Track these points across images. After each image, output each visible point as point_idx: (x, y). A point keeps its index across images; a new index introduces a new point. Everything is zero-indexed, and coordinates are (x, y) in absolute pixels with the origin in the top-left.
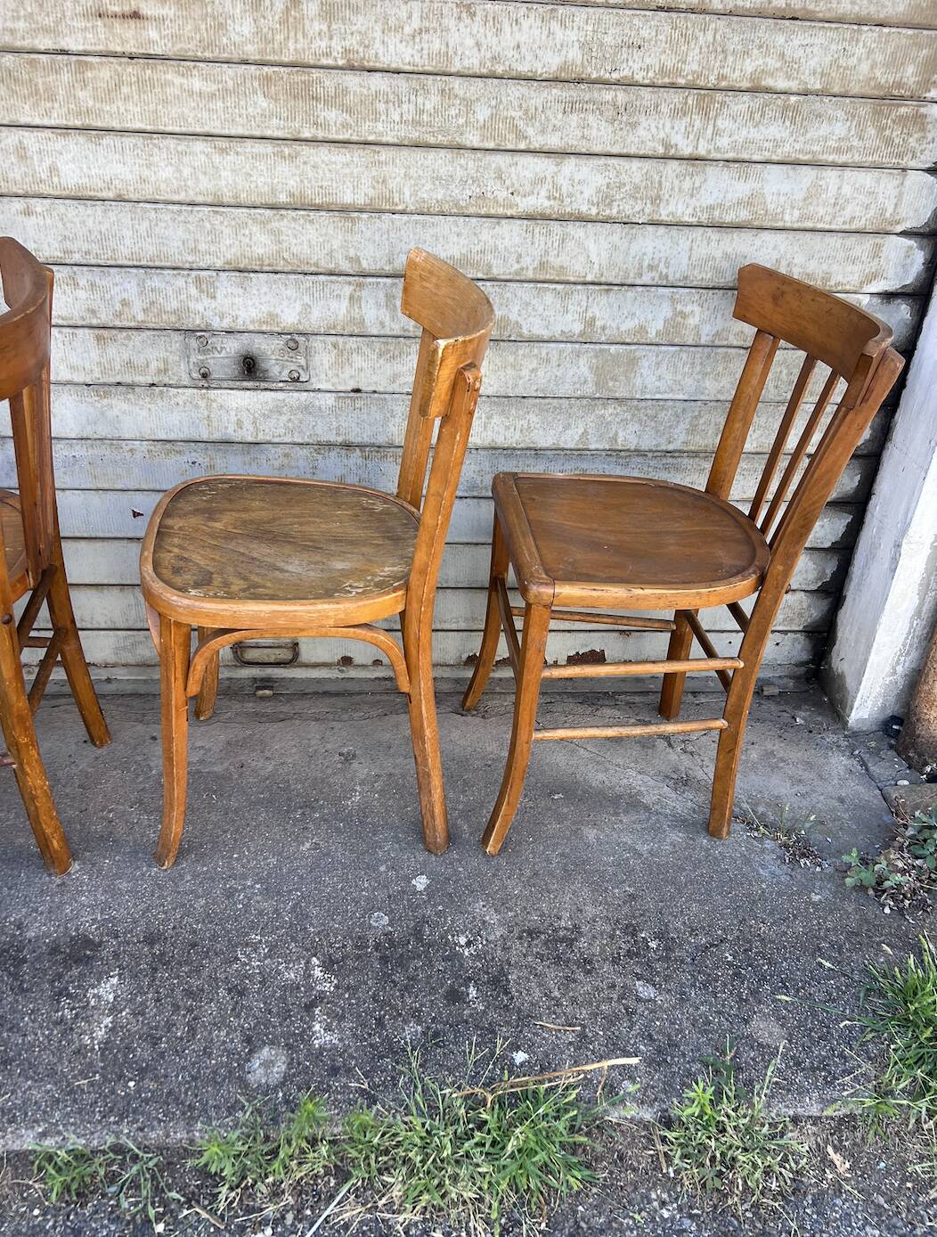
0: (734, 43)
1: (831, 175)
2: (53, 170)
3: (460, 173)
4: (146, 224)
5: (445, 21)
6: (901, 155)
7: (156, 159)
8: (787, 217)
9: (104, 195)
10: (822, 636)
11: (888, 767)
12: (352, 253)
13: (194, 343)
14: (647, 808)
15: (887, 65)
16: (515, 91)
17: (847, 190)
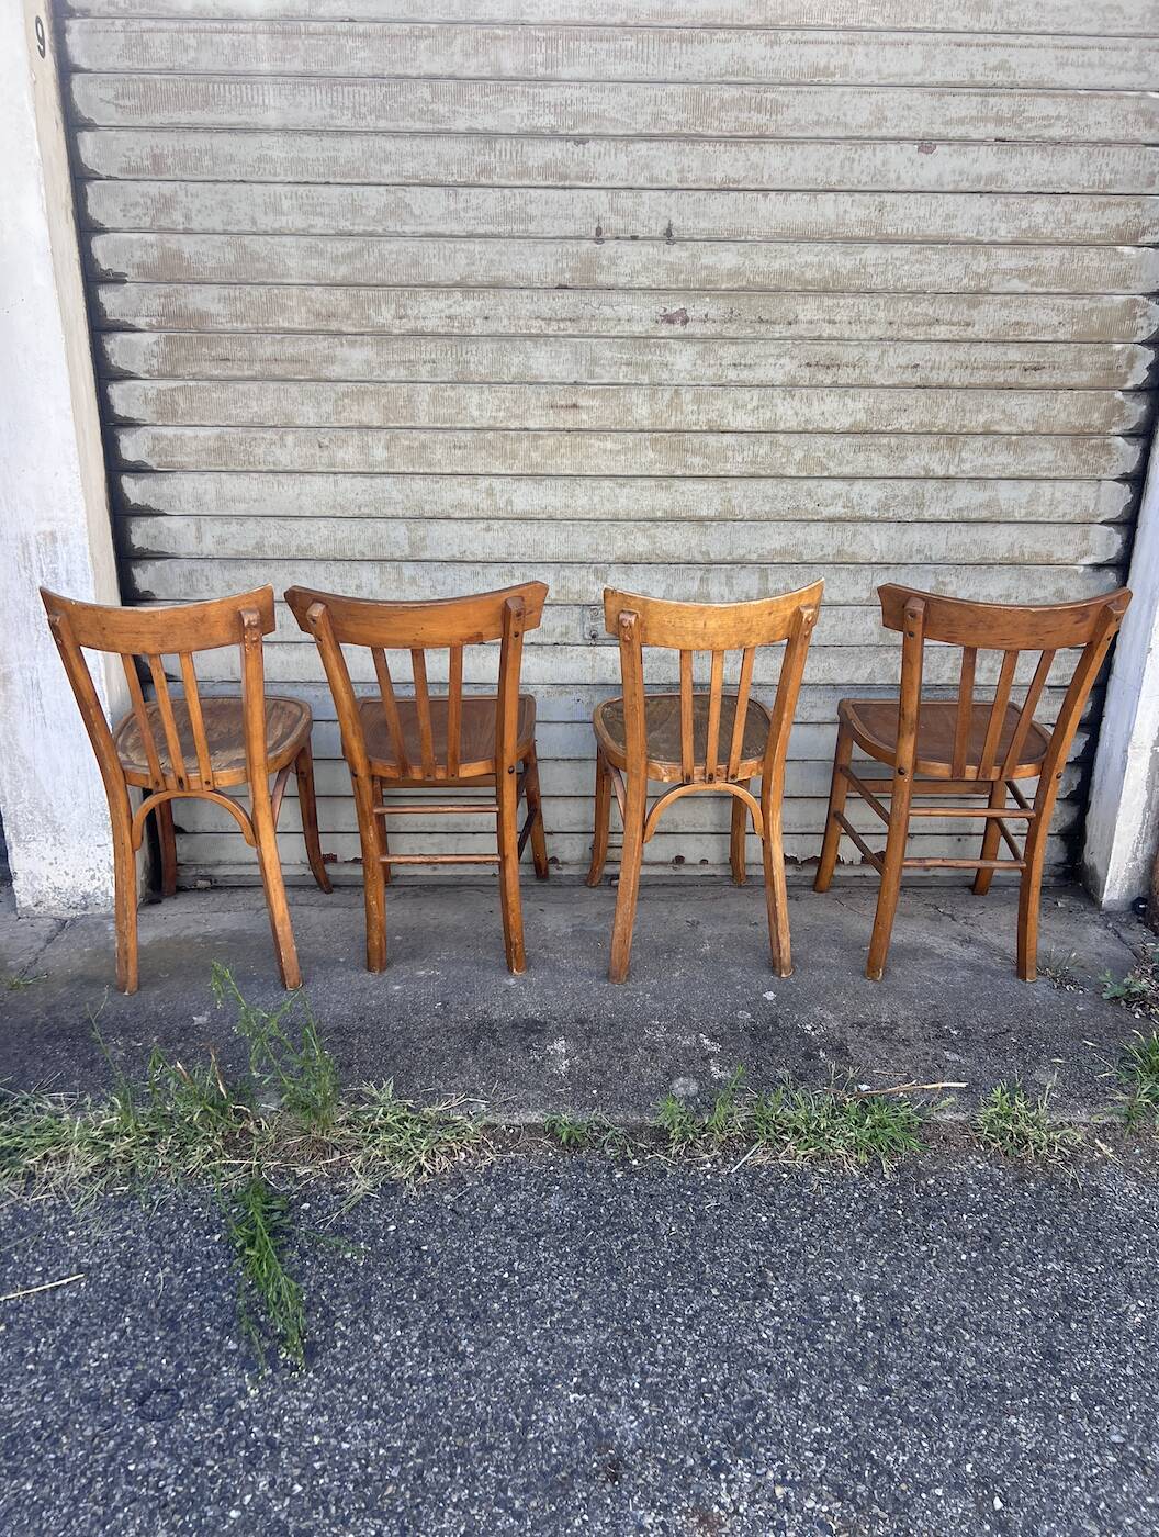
0: (970, 405)
1: (1046, 485)
2: (509, 502)
3: (782, 493)
4: (565, 534)
5: (774, 401)
6: (1096, 471)
8: (1016, 514)
9: (540, 517)
10: (1074, 837)
11: (1138, 935)
12: (704, 548)
13: (588, 614)
14: (939, 956)
15: (1078, 414)
16: (821, 441)
17: (1058, 495)
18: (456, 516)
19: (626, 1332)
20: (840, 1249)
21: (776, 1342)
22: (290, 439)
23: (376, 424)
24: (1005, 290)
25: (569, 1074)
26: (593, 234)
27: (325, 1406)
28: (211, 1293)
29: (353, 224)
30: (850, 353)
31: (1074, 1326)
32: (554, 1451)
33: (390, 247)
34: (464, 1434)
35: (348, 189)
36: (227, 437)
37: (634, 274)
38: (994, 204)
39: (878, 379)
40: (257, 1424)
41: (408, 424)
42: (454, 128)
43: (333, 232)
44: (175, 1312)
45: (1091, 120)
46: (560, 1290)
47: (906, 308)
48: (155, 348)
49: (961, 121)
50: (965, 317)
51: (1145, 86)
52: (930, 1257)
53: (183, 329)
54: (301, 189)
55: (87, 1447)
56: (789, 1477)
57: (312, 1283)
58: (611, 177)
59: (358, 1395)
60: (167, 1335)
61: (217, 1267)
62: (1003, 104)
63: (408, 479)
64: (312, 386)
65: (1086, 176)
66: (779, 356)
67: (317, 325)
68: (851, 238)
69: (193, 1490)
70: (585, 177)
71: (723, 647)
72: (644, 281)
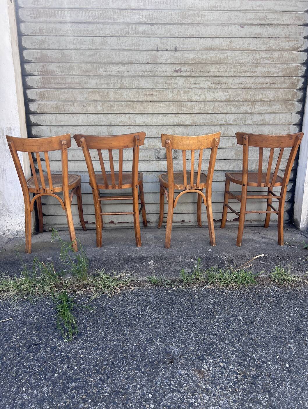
0: (257, 93)
1: (278, 115)
2: (135, 121)
3: (208, 118)
4: (150, 130)
5: (205, 93)
6: (291, 111)
7: (153, 118)
8: (270, 123)
9: (143, 125)
10: (291, 212)
12: (187, 133)
13: (157, 151)
15: (285, 95)
16: (218, 103)
17: (281, 117)
18: (121, 125)
19: (174, 328)
20: (235, 307)
21: (218, 329)
22: (75, 104)
23: (99, 100)
24: (264, 63)
25: (154, 269)
26: (156, 49)
27: (84, 348)
28: (51, 322)
29: (92, 47)
30: (224, 80)
31: (304, 323)
32: (153, 356)
33: (102, 53)
34: (126, 353)
35: (91, 38)
36: (58, 104)
37: (167, 59)
38: (260, 41)
39: (232, 87)
40: (63, 352)
41: (107, 100)
42: (119, 22)
43: (87, 49)
44: (39, 326)
45: (284, 19)
46: (154, 318)
47: (239, 68)
48: (39, 80)
49: (251, 19)
50: (254, 70)
51: (297, 10)
52: (261, 308)
53: (47, 75)
54: (79, 38)
55: (11, 359)
56: (224, 361)
57: (80, 319)
58: (160, 34)
59: (94, 344)
60: (37, 332)
61: (52, 315)
62: (261, 15)
63: (107, 115)
64: (82, 90)
65: (283, 33)
66: (206, 81)
67: (83, 74)
68: (224, 50)
69: (43, 369)
70: (154, 34)
71: (194, 149)
72: (170, 61)
